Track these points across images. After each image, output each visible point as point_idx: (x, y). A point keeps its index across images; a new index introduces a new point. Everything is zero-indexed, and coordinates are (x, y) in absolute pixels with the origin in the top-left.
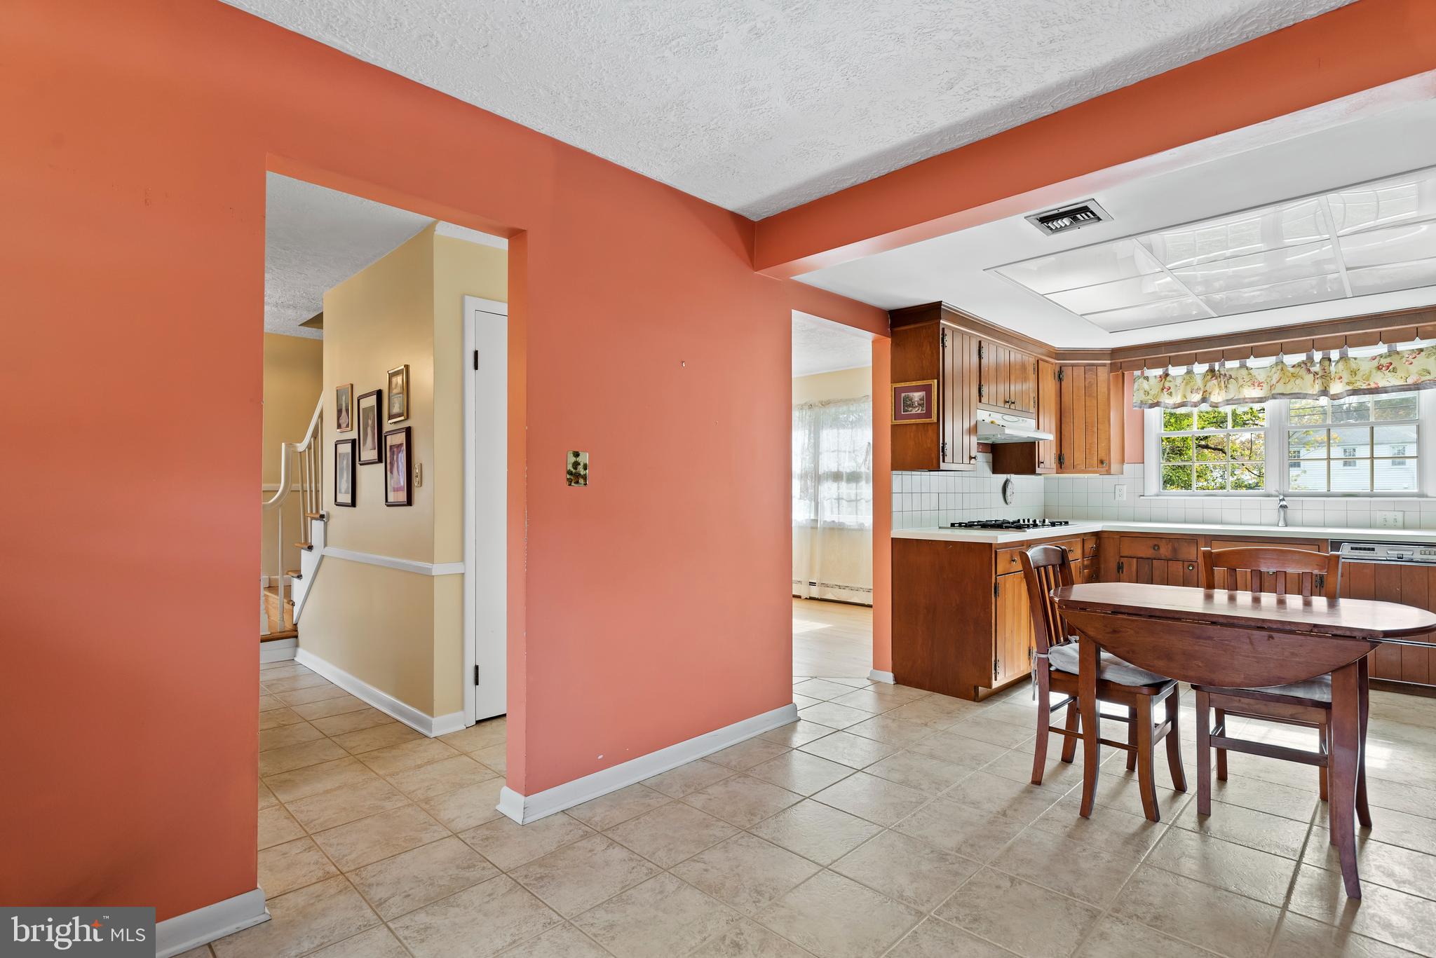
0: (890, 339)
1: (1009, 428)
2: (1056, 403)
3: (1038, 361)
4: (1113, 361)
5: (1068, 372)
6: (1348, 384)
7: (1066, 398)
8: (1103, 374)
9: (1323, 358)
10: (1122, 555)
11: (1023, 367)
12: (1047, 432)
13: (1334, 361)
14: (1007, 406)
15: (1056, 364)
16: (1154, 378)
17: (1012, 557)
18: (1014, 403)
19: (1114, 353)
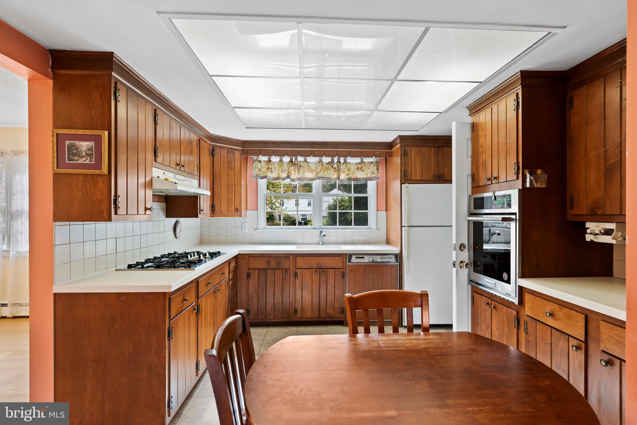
0: (51, 81)
1: (180, 185)
2: (210, 171)
3: (199, 139)
4: (243, 148)
5: (217, 151)
6: (347, 175)
7: (216, 168)
8: (238, 155)
9: (338, 161)
10: (250, 268)
11: (190, 142)
12: (205, 189)
13: (342, 163)
14: (178, 168)
15: (210, 144)
16: (263, 162)
17: (184, 297)
18: (183, 166)
19: (244, 143)
